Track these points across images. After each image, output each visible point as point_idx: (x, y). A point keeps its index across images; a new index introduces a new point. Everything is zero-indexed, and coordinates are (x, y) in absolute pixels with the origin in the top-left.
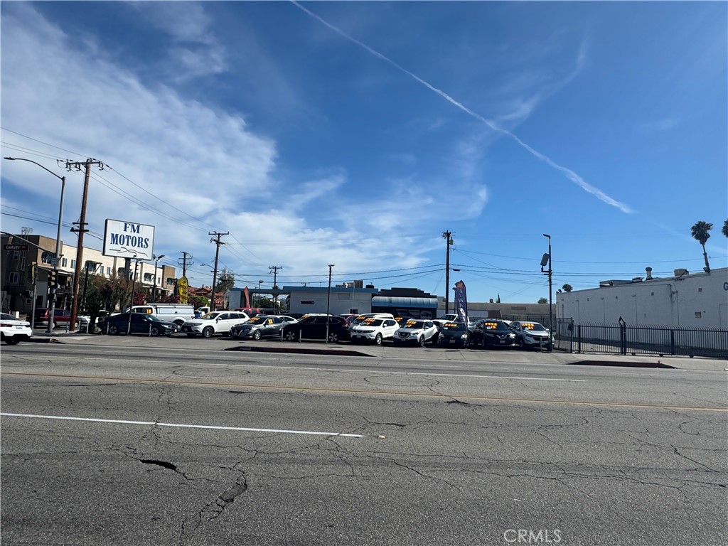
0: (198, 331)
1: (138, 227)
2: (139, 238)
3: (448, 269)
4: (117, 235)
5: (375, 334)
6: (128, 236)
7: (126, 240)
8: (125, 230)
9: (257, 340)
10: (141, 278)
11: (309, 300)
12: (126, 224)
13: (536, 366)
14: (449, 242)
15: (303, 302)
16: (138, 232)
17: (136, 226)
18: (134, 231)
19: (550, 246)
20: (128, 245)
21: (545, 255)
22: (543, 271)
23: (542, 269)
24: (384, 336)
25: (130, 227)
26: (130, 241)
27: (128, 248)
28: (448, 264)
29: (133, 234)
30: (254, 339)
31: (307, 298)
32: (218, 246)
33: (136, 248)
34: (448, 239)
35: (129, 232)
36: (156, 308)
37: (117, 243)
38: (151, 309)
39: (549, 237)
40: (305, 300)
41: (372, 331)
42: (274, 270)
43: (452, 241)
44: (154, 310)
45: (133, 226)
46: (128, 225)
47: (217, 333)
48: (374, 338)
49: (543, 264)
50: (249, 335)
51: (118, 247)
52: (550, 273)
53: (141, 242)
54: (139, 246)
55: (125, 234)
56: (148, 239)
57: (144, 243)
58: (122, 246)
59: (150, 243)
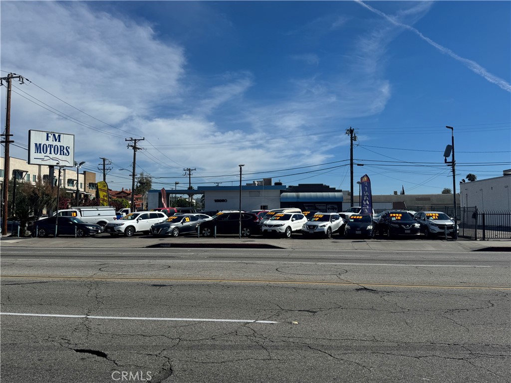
0: (120, 231)
1: (59, 136)
2: (61, 146)
3: (352, 165)
4: (40, 145)
5: (284, 228)
6: (51, 145)
7: (49, 149)
8: (47, 140)
9: (175, 237)
10: (64, 184)
11: (222, 199)
12: (48, 134)
13: (442, 253)
14: (353, 139)
15: (216, 201)
16: (59, 141)
17: (57, 135)
18: (56, 140)
19: (453, 137)
20: (50, 153)
21: (448, 147)
22: (446, 162)
23: (446, 160)
24: (293, 230)
25: (52, 136)
26: (52, 149)
27: (51, 156)
28: (352, 160)
29: (55, 143)
30: (173, 236)
31: (220, 196)
32: (135, 151)
33: (58, 156)
34: (352, 135)
35: (51, 141)
36: (80, 211)
37: (40, 152)
38: (76, 212)
39: (452, 128)
40: (219, 199)
41: (282, 225)
42: (188, 172)
43: (355, 137)
44: (78, 213)
45: (54, 135)
46: (50, 135)
47: (138, 232)
48: (284, 231)
49: (447, 155)
50: (168, 233)
51: (42, 155)
52: (453, 163)
53: (63, 151)
54: (61, 154)
55: (48, 143)
56: (69, 147)
57: (65, 151)
58: (46, 155)
59: (71, 151)
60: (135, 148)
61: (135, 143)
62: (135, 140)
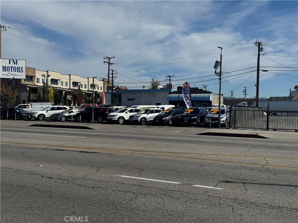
0: (35, 117)
1: (17, 61)
2: (18, 67)
3: (258, 71)
4: (5, 67)
5: (117, 117)
6: (12, 67)
7: (10, 69)
8: (10, 64)
10: (88, 87)
11: (132, 98)
12: (10, 61)
14: (260, 50)
15: (128, 100)
16: (17, 64)
17: (15, 61)
18: (15, 64)
19: (221, 55)
20: (12, 71)
21: (217, 62)
22: (216, 73)
23: (216, 71)
25: (12, 62)
26: (13, 69)
27: (12, 73)
28: (258, 67)
29: (14, 66)
30: (61, 121)
31: (131, 96)
32: (109, 66)
33: (16, 73)
34: (259, 47)
35: (12, 64)
36: (31, 105)
37: (6, 71)
38: (29, 105)
39: (221, 48)
40: (130, 98)
43: (262, 48)
44: (30, 106)
45: (14, 61)
46: (11, 61)
47: (47, 118)
50: (57, 119)
51: (7, 73)
52: (220, 74)
53: (19, 70)
54: (18, 72)
55: (10, 65)
56: (23, 68)
57: (20, 70)
58: (9, 72)
59: (24, 69)
60: (109, 63)
61: (109, 60)
62: (109, 58)
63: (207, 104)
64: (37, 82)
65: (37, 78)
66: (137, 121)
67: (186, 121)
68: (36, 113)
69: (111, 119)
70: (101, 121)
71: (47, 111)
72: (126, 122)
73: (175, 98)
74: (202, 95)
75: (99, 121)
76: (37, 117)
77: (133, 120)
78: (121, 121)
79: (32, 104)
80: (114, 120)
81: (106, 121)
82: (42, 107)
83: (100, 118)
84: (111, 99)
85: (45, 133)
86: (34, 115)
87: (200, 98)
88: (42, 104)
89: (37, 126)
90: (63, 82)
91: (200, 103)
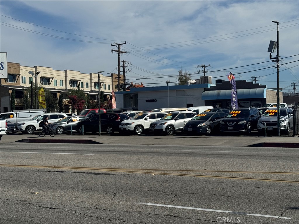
0: (21, 129)
5: (133, 126)
9: (59, 134)
11: (152, 99)
15: (148, 101)
19: (278, 32)
21: (272, 43)
22: (271, 58)
23: (271, 56)
30: (57, 133)
31: (151, 97)
32: (119, 55)
36: (16, 114)
38: (13, 114)
40: (150, 99)
41: (132, 124)
48: (133, 129)
49: (270, 50)
52: (277, 59)
56: (3, 63)
59: (5, 66)
60: (119, 52)
61: (119, 48)
62: (119, 45)
63: (260, 103)
64: (23, 83)
65: (22, 77)
66: (162, 130)
67: (231, 128)
68: (24, 124)
69: (125, 129)
70: (111, 131)
71: (38, 121)
72: (146, 133)
73: (213, 96)
74: (252, 90)
75: (109, 132)
76: (24, 129)
77: (156, 128)
78: (139, 131)
79: (17, 112)
80: (129, 130)
81: (118, 132)
82: (31, 116)
83: (110, 128)
84: (123, 101)
85: (37, 151)
86: (21, 127)
87: (249, 94)
88: (31, 112)
89: (26, 141)
90: (56, 80)
91: (249, 101)
